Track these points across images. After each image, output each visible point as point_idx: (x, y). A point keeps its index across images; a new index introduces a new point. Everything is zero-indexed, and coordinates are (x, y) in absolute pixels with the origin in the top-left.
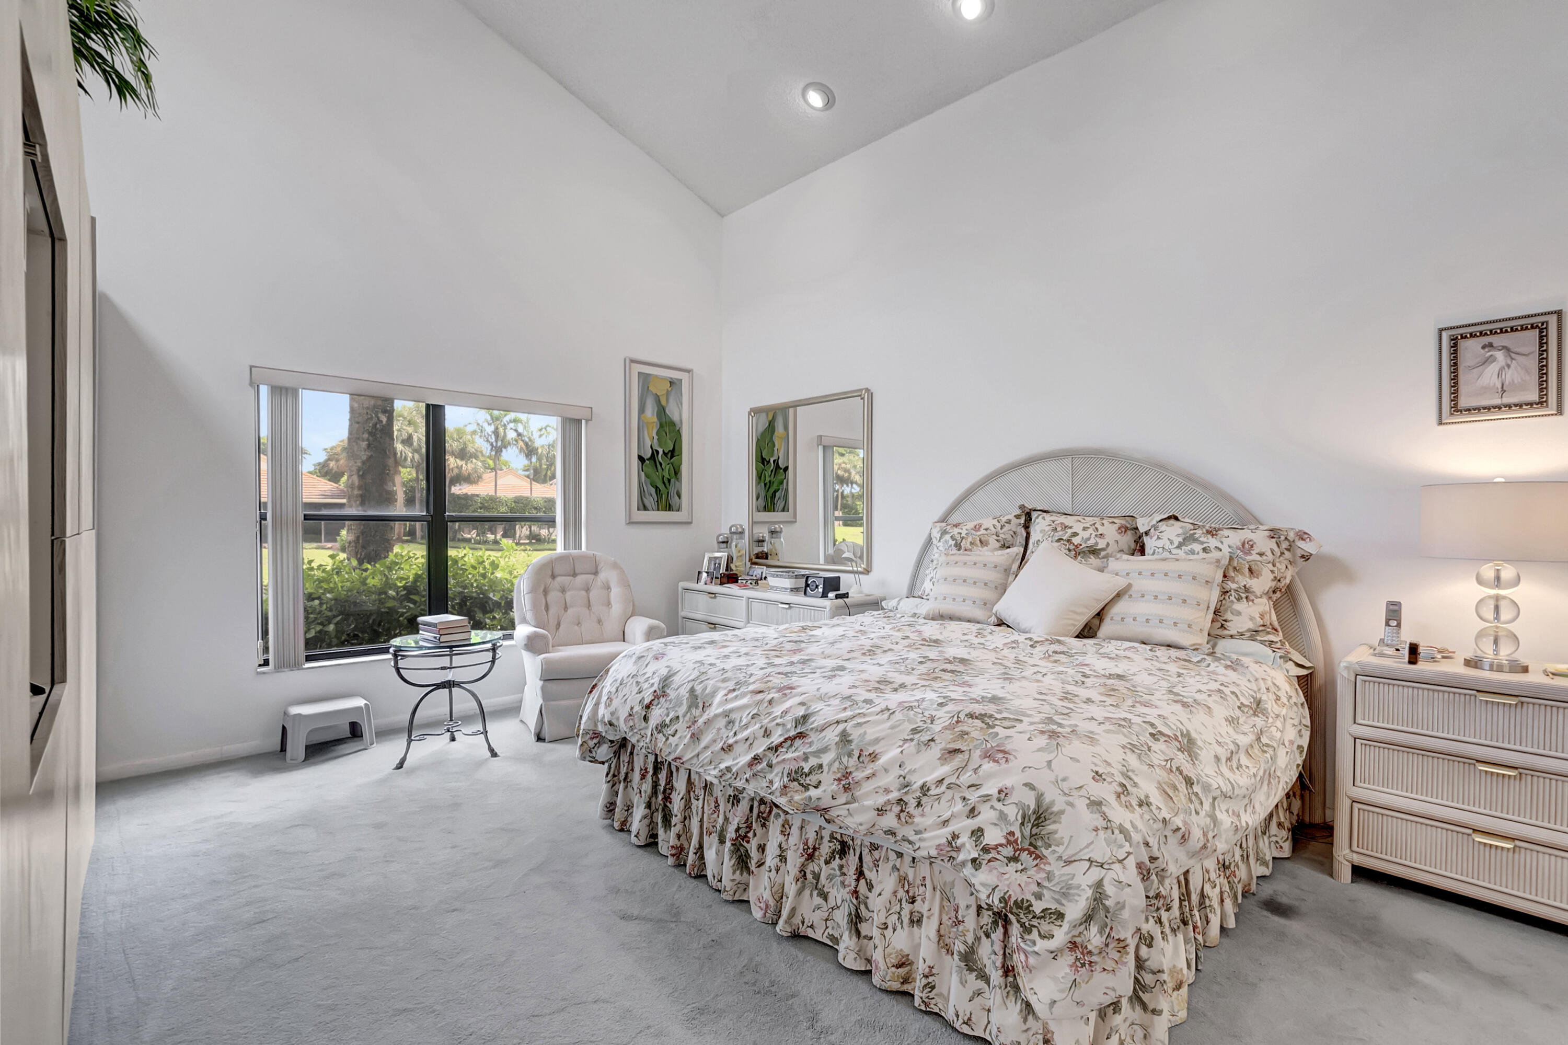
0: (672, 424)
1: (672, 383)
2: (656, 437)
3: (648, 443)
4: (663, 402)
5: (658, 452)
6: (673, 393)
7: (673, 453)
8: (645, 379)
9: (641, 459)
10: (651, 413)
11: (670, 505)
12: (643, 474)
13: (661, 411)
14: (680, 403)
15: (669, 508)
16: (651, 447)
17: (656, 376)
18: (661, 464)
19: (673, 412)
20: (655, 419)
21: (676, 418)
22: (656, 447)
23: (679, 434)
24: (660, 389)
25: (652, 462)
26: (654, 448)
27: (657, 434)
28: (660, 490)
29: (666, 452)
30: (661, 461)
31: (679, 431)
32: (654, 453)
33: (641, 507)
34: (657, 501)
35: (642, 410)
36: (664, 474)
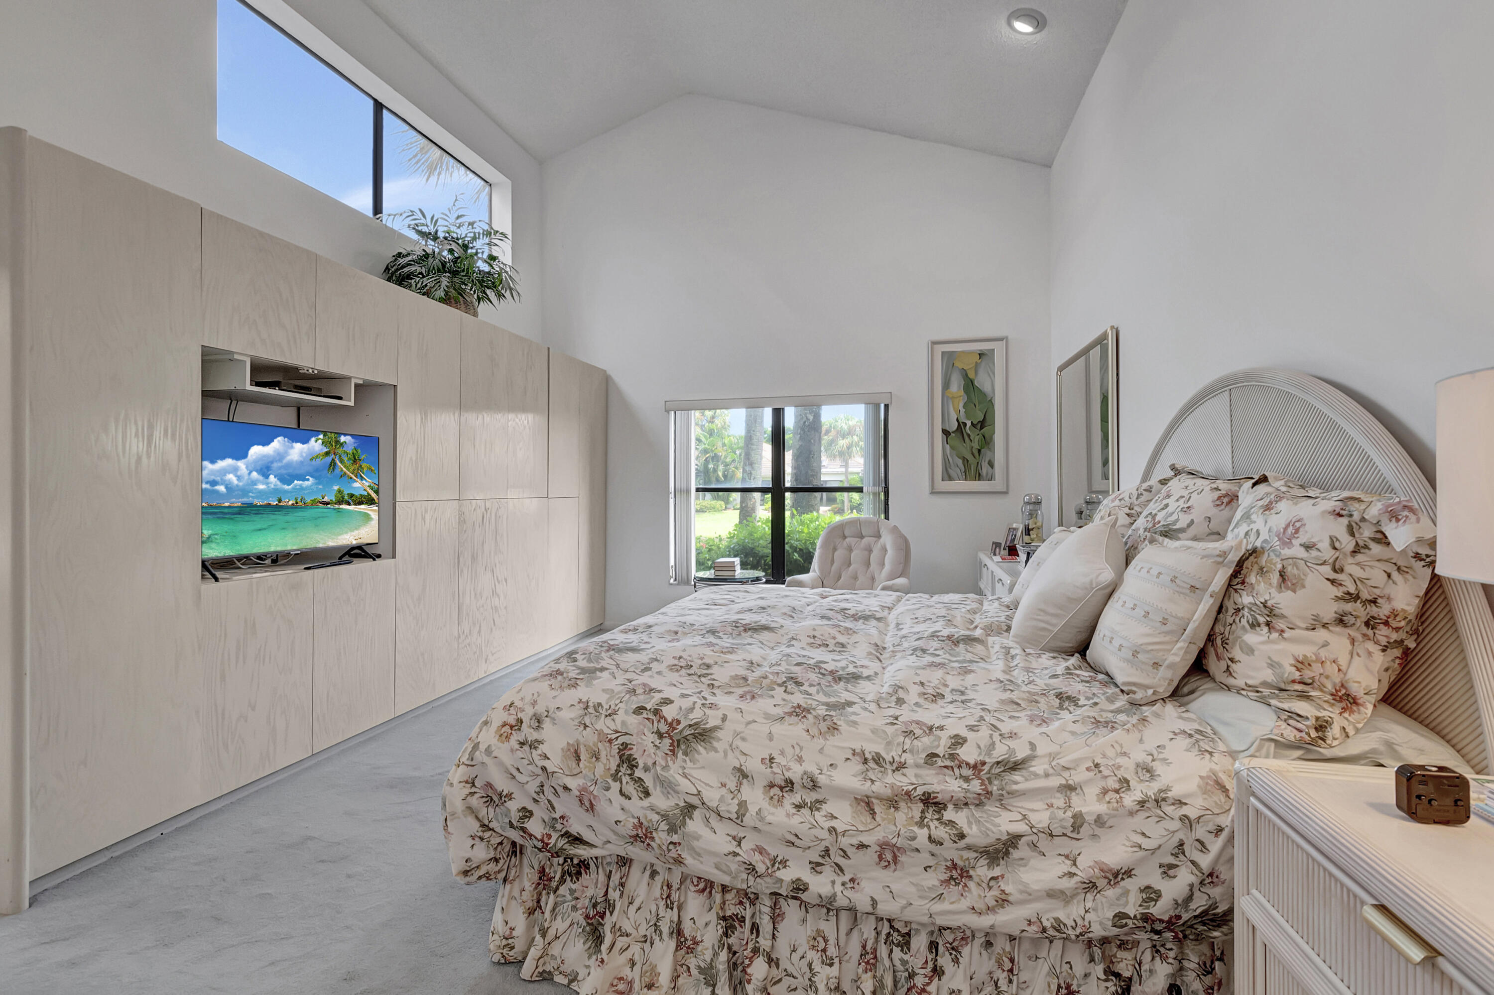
0: (983, 394)
1: (981, 355)
2: (963, 410)
3: (954, 416)
4: (971, 375)
5: (965, 424)
6: (983, 364)
7: (984, 423)
8: (949, 357)
9: (946, 433)
10: (956, 387)
11: (979, 474)
12: (948, 447)
13: (970, 385)
14: (991, 373)
15: (979, 477)
16: (957, 420)
17: (963, 352)
18: (969, 436)
19: (982, 381)
20: (962, 393)
21: (986, 388)
22: (962, 420)
23: (991, 403)
24: (968, 364)
25: (959, 434)
26: (960, 421)
27: (964, 407)
28: (968, 461)
29: (975, 422)
30: (969, 432)
31: (991, 401)
32: (961, 426)
33: (946, 476)
34: (965, 472)
35: (946, 385)
36: (973, 444)
